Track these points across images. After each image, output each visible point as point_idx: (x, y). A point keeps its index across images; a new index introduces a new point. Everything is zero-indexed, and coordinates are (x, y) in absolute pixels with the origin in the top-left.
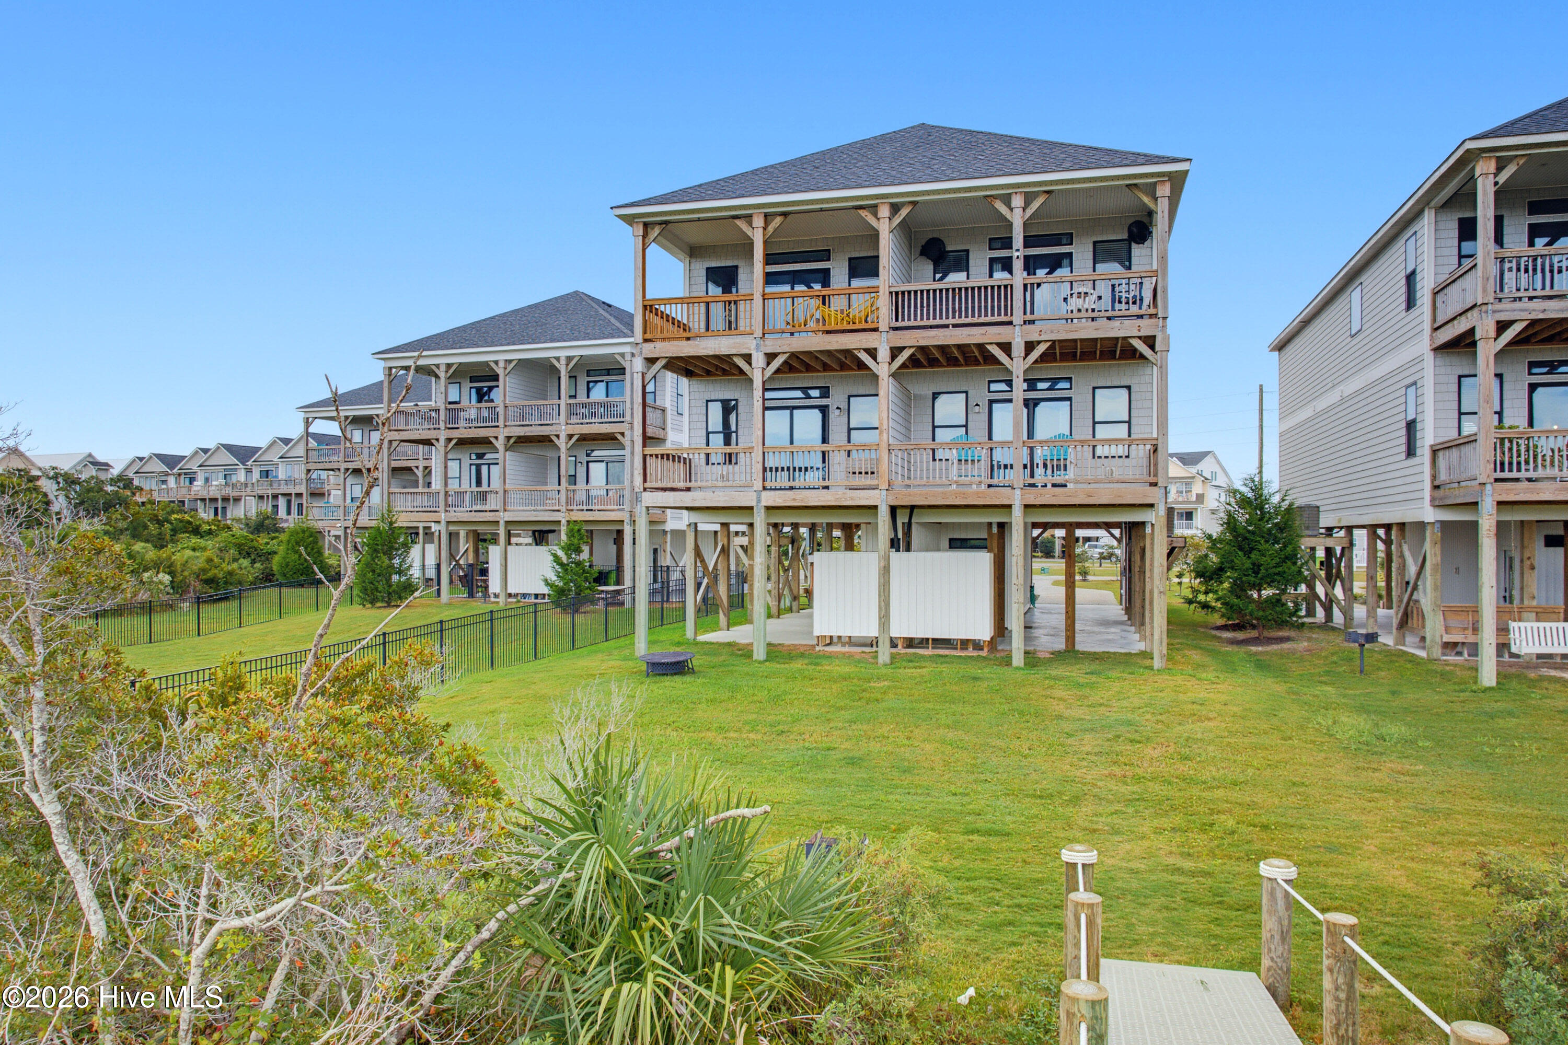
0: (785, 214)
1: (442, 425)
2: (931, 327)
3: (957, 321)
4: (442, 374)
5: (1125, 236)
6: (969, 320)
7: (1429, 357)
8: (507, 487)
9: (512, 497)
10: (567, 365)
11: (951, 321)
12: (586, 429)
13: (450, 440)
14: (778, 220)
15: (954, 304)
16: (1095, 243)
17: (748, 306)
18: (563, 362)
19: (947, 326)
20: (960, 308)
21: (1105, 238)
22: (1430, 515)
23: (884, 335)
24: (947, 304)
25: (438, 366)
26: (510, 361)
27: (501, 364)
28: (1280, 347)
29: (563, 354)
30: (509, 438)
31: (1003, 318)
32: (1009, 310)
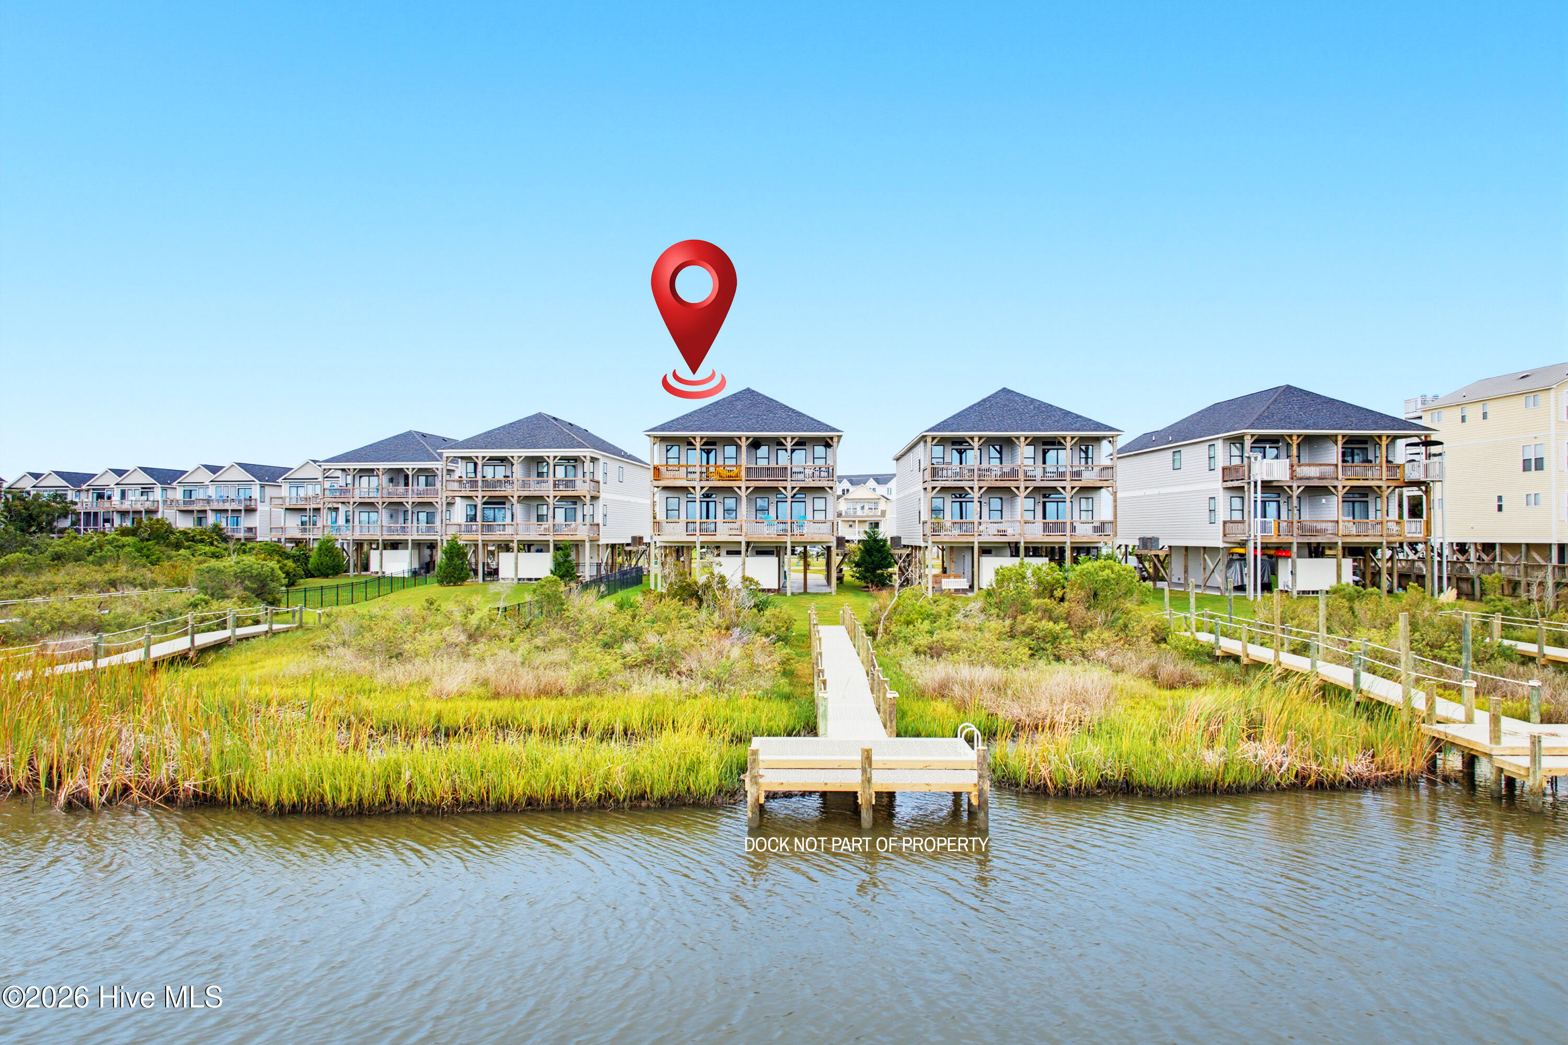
1: (480, 489)
2: (759, 480)
3: (769, 478)
4: (479, 462)
6: (774, 478)
8: (517, 522)
9: (520, 527)
10: (554, 460)
12: (564, 493)
13: (484, 497)
14: (705, 439)
16: (813, 446)
18: (551, 458)
19: (765, 480)
20: (771, 474)
23: (743, 482)
24: (766, 472)
25: (477, 457)
26: (519, 457)
27: (515, 458)
28: (898, 459)
29: (551, 454)
30: (519, 497)
32: (786, 476)
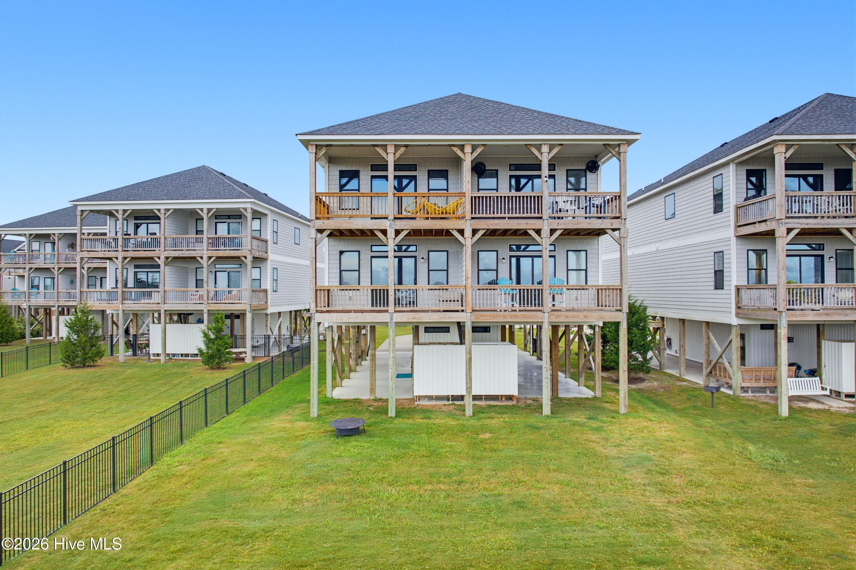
0: (406, 146)
1: (120, 248)
2: (494, 218)
3: (510, 215)
4: (120, 216)
5: (584, 167)
6: (518, 215)
7: (734, 240)
8: (166, 288)
9: (169, 295)
10: (208, 214)
11: (507, 215)
12: (221, 254)
13: (125, 258)
14: (403, 149)
15: (508, 205)
16: (567, 170)
17: (384, 201)
18: (205, 211)
19: (504, 218)
20: (512, 207)
21: (573, 168)
22: (735, 321)
23: (468, 221)
24: (505, 205)
25: (117, 211)
26: (168, 210)
27: (163, 212)
29: (205, 207)
30: (167, 258)
31: (536, 215)
32: (540, 209)
